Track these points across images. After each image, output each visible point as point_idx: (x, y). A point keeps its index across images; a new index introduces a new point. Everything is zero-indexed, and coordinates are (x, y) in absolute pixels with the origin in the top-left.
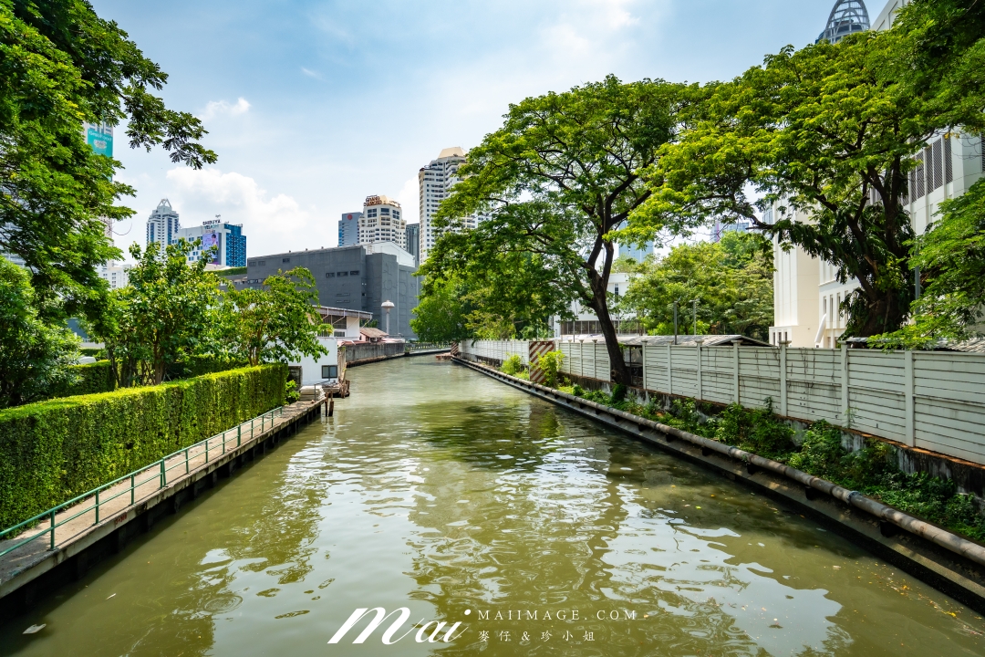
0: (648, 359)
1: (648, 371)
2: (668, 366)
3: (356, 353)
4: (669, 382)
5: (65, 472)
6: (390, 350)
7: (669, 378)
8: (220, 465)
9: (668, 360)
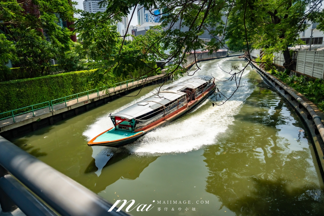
0: (299, 58)
1: (298, 63)
2: (304, 60)
3: (202, 56)
4: (303, 68)
5: (73, 90)
6: (219, 54)
7: (304, 66)
8: (121, 92)
9: (304, 58)
